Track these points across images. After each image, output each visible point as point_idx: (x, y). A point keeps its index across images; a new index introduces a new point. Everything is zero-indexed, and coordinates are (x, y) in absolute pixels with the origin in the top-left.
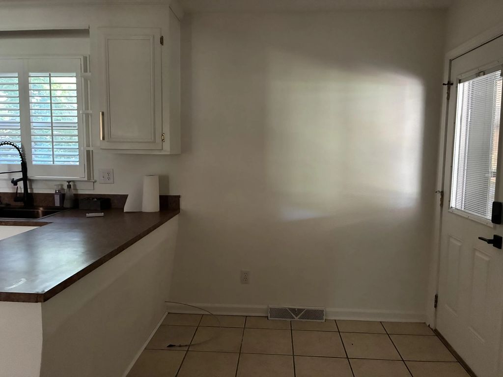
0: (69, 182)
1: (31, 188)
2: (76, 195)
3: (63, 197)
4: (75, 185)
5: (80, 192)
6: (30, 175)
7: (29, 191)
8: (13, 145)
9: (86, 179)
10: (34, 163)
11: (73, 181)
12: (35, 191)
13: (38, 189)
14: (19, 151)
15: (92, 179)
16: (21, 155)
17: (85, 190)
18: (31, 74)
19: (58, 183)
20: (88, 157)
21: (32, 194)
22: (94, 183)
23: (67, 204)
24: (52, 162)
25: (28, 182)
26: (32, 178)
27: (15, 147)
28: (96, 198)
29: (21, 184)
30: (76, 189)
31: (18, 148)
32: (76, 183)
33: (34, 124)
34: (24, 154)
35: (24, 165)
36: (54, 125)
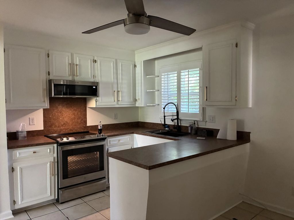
0: (194, 121)
1: (180, 123)
2: (198, 129)
3: (192, 128)
4: (197, 123)
5: (200, 126)
6: (180, 117)
7: (179, 125)
8: (173, 104)
9: (202, 120)
10: (181, 112)
11: (196, 121)
12: (182, 125)
13: (184, 124)
15: (205, 120)
16: (176, 108)
17: (202, 125)
18: (182, 71)
19: (191, 121)
20: (203, 110)
21: (180, 126)
22: (206, 122)
23: (193, 132)
24: (188, 112)
25: (179, 120)
26: (181, 119)
27: (174, 104)
28: (206, 130)
29: (176, 121)
30: (198, 125)
31: (175, 105)
32: (198, 122)
33: (182, 94)
34: (178, 107)
35: (178, 112)
36: (189, 94)
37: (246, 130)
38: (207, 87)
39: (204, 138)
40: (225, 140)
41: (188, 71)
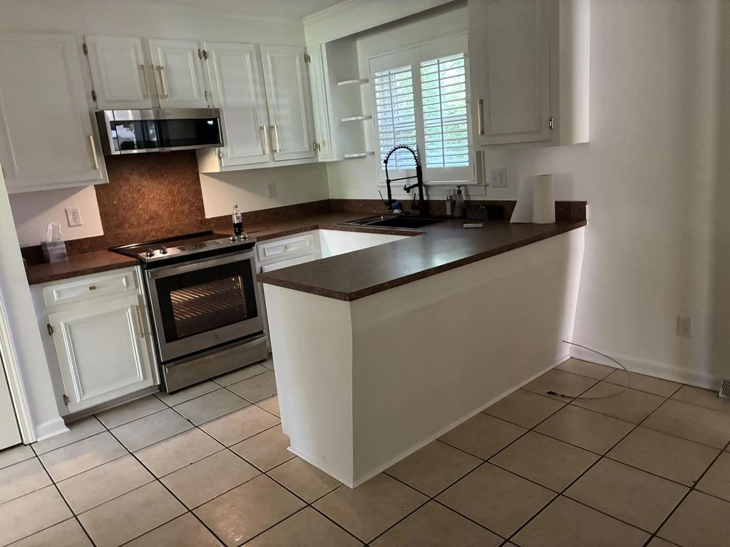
0: (459, 187)
1: (427, 195)
2: (468, 203)
3: (453, 203)
4: (466, 191)
5: (473, 198)
6: (424, 180)
7: (425, 198)
8: (407, 148)
9: (476, 183)
10: (428, 166)
11: (465, 186)
12: (432, 198)
13: (435, 196)
14: (414, 154)
15: (483, 182)
16: (415, 159)
17: (477, 196)
18: (423, 64)
19: (451, 188)
20: (478, 158)
21: (428, 201)
22: (486, 186)
23: (457, 213)
24: (442, 165)
25: (423, 188)
26: (427, 184)
27: (410, 149)
28: (486, 206)
29: (417, 190)
30: (467, 195)
31: (412, 151)
32: (468, 188)
33: (428, 122)
34: (419, 156)
35: (419, 169)
36: (444, 120)
37: (577, 197)
38: (481, 102)
39: (481, 225)
40: (529, 226)
41: (438, 64)
